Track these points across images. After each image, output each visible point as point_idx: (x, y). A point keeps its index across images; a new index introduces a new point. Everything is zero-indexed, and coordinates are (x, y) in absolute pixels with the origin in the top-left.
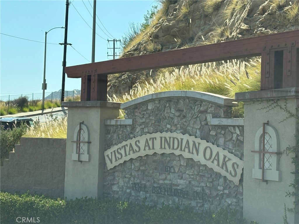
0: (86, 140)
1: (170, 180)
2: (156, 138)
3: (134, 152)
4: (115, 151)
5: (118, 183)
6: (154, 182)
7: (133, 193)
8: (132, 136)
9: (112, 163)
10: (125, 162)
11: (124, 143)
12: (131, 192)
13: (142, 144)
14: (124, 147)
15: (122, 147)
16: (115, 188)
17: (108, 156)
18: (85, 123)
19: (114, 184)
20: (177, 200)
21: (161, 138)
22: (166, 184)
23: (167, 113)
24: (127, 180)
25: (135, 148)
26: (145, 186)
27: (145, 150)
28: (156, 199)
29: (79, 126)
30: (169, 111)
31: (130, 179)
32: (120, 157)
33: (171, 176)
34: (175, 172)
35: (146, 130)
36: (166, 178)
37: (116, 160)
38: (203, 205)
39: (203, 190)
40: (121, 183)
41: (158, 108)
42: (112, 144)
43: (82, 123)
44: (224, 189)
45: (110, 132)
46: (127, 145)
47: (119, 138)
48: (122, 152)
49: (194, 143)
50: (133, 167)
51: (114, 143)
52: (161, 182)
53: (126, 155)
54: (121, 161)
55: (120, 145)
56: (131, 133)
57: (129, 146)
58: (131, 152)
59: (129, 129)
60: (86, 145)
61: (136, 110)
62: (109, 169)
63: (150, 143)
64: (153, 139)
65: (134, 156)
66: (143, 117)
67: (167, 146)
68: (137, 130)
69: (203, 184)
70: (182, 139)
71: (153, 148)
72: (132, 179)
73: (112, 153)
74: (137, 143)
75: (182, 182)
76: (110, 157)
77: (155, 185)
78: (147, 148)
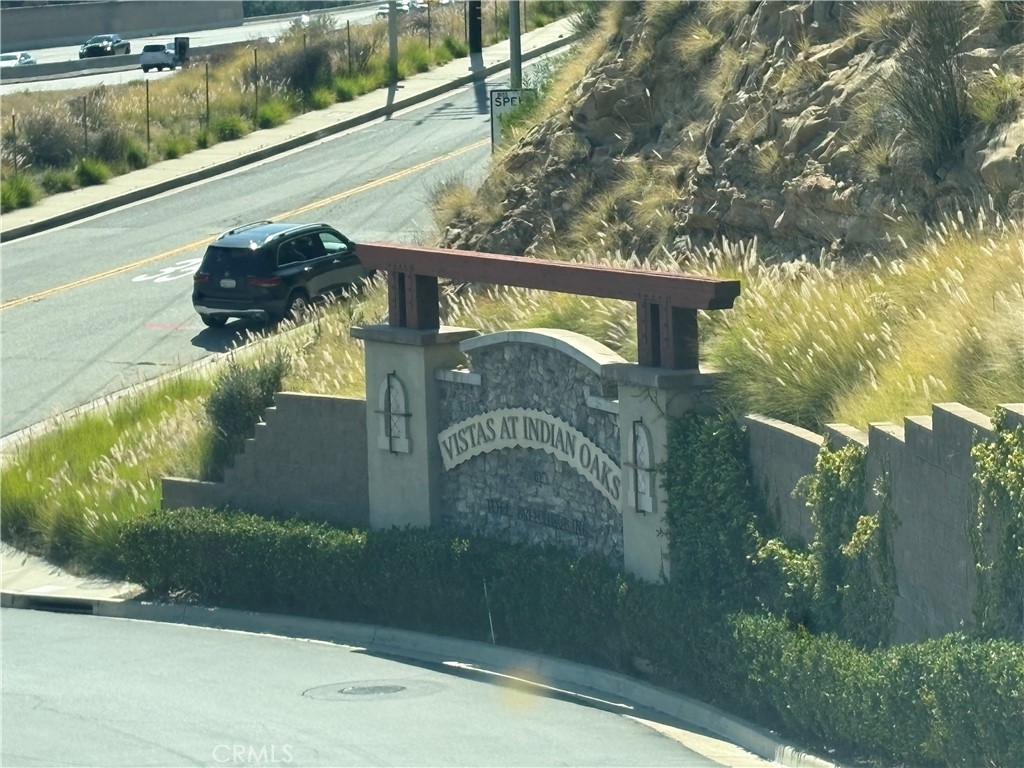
0: (402, 410)
1: (543, 497)
2: (517, 418)
3: (486, 441)
4: (455, 435)
5: (465, 498)
6: (521, 499)
7: (490, 518)
8: (481, 407)
9: (451, 457)
10: (473, 457)
11: (469, 421)
12: (486, 515)
13: (497, 427)
14: (471, 428)
15: (467, 428)
16: (461, 507)
17: (444, 443)
18: (398, 373)
19: (458, 499)
20: (553, 533)
21: (525, 419)
22: (538, 504)
23: (533, 372)
24: (479, 492)
25: (487, 432)
26: (508, 506)
27: (502, 438)
28: (525, 530)
29: (386, 381)
30: (535, 369)
31: (483, 490)
32: (464, 448)
33: (542, 490)
34: (548, 484)
35: (503, 399)
36: (537, 492)
37: (459, 453)
38: (586, 544)
39: (585, 517)
40: (471, 498)
41: (519, 359)
42: (451, 418)
43: (392, 375)
44: (609, 518)
45: (446, 395)
46: (474, 425)
47: (462, 408)
48: (467, 437)
49: (568, 434)
50: (487, 467)
51: (454, 417)
52: (530, 499)
53: (474, 445)
54: (467, 456)
55: (463, 425)
56: (481, 401)
57: (477, 427)
58: (482, 440)
59: (476, 393)
60: (403, 419)
61: (487, 358)
62: (448, 470)
63: (510, 425)
64: (514, 419)
65: (487, 448)
66: (497, 374)
67: (533, 436)
68: (491, 398)
69: (584, 508)
70: (553, 426)
71: (515, 437)
72: (487, 492)
73: (450, 438)
74: (490, 425)
75: (558, 501)
76: (448, 446)
77: (523, 505)
78: (505, 435)
